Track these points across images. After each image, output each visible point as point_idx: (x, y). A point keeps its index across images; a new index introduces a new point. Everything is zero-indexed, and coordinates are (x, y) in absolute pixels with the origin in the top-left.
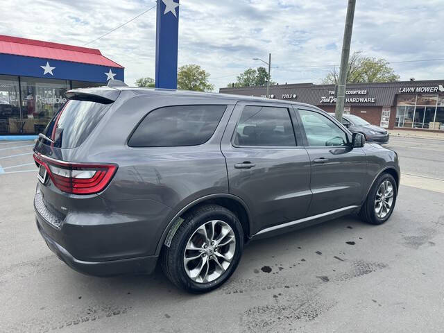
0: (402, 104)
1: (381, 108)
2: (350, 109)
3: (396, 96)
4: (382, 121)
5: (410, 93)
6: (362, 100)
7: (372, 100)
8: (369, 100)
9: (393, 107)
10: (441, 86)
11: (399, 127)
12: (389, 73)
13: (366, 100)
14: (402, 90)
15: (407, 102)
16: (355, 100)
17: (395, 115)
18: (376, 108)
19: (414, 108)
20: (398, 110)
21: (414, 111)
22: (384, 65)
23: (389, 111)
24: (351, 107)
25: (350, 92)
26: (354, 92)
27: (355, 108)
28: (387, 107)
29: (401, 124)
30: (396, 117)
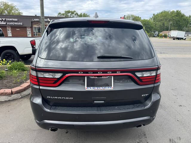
0: (35, 26)
1: (26, 27)
2: (10, 28)
3: (32, 22)
4: (28, 34)
5: (37, 21)
6: (16, 24)
7: (21, 24)
8: (20, 24)
9: (32, 27)
10: (48, 19)
11: (36, 36)
12: (17, 11)
13: (18, 24)
14: (34, 20)
15: (37, 25)
16: (12, 23)
17: (33, 31)
18: (24, 28)
19: (40, 28)
20: (34, 29)
21: (40, 29)
22: (14, 7)
23: (30, 29)
24: (11, 27)
25: (8, 19)
26: (11, 20)
27: (13, 27)
28: (29, 27)
29: (36, 35)
30: (34, 31)
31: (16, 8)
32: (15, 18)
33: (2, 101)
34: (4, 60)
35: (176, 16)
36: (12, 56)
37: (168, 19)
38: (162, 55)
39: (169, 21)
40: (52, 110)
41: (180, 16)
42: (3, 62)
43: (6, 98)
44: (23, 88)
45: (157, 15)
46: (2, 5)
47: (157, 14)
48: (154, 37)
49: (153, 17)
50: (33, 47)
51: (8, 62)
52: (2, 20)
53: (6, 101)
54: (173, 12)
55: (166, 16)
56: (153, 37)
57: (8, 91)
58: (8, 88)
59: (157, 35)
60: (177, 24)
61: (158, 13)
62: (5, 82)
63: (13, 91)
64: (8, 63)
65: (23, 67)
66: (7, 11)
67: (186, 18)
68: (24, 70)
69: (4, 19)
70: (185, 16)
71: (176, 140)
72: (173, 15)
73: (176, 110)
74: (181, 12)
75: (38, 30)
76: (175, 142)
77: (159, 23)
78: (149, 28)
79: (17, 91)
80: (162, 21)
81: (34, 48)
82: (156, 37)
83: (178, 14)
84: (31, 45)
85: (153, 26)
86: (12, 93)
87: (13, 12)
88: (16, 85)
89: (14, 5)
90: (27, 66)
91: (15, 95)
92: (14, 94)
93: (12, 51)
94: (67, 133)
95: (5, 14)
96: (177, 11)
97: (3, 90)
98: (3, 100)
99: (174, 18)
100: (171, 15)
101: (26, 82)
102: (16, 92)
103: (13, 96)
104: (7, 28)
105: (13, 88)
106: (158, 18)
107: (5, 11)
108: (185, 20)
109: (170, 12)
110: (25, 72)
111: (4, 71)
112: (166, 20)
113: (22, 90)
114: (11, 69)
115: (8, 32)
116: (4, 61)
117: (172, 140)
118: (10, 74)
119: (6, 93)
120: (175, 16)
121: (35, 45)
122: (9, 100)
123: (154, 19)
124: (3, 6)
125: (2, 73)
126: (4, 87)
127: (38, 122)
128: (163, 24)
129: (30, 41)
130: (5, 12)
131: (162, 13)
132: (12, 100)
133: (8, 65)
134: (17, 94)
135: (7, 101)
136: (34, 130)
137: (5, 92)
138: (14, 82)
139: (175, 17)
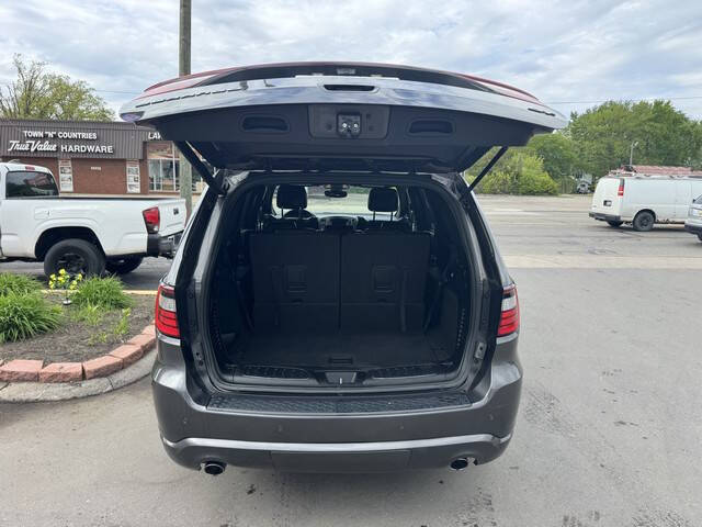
0: (154, 156)
1: (123, 161)
2: (70, 162)
3: (145, 143)
4: (128, 183)
6: (91, 149)
7: (109, 149)
8: (104, 148)
9: (143, 161)
11: (155, 190)
12: (97, 104)
13: (98, 149)
14: (152, 136)
15: (160, 153)
16: (77, 148)
17: (147, 174)
18: (116, 163)
19: (172, 163)
20: (150, 166)
21: (172, 166)
22: (87, 91)
23: (138, 167)
24: (72, 159)
25: (67, 135)
26: (75, 135)
27: (80, 161)
28: (133, 161)
29: (158, 187)
30: (151, 174)
31: (94, 94)
32: (86, 130)
33: (51, 401)
34: (62, 271)
35: (655, 120)
36: (82, 259)
37: (625, 130)
38: (594, 258)
39: (630, 138)
40: (212, 405)
41: (668, 119)
42: (60, 278)
43: (64, 391)
44: (118, 360)
45: (587, 116)
46: (47, 87)
47: (585, 112)
48: (579, 192)
49: (570, 123)
50: (150, 231)
51: (72, 279)
52: (46, 136)
53: (64, 401)
54: (644, 105)
55: (618, 121)
56: (573, 193)
57: (74, 368)
58: (72, 360)
59: (587, 186)
60: (659, 147)
61: (588, 111)
62: (62, 340)
63: (87, 369)
64: (75, 282)
65: (117, 293)
66: (62, 105)
67: (692, 127)
68: (119, 306)
69: (51, 135)
70: (686, 120)
71: (584, 520)
72: (643, 117)
73: (603, 437)
74: (673, 105)
75: (164, 169)
76: (580, 525)
77: (596, 145)
78: (559, 162)
79: (99, 369)
80: (603, 139)
81: (156, 232)
82: (586, 193)
83: (662, 112)
84: (146, 223)
85: (573, 154)
86: (83, 376)
87: (81, 108)
88: (95, 350)
89: (87, 87)
90: (129, 292)
91: (94, 381)
92: (90, 379)
93: (83, 242)
94: (250, 492)
95: (53, 117)
96: (658, 104)
97: (58, 365)
98: (56, 398)
99: (647, 128)
100: (636, 117)
101: (125, 344)
102: (96, 371)
103: (85, 384)
104: (60, 162)
105: (88, 359)
106: (589, 128)
107: (57, 106)
108: (689, 133)
109: (631, 106)
110: (124, 311)
111: (59, 307)
112: (619, 134)
113: (113, 365)
114: (78, 301)
115: (61, 176)
116: (60, 275)
117: (574, 518)
118: (75, 316)
119: (65, 375)
120: (650, 120)
121: (159, 225)
122: (75, 398)
123: (574, 131)
124: (51, 88)
125: (55, 311)
126: (58, 357)
127: (170, 444)
128: (610, 149)
129: (144, 212)
130: (54, 110)
131: (602, 108)
132: (83, 398)
133: (72, 287)
134: (97, 380)
135: (69, 400)
136: (153, 484)
137: (62, 371)
138: (90, 341)
139: (652, 123)
